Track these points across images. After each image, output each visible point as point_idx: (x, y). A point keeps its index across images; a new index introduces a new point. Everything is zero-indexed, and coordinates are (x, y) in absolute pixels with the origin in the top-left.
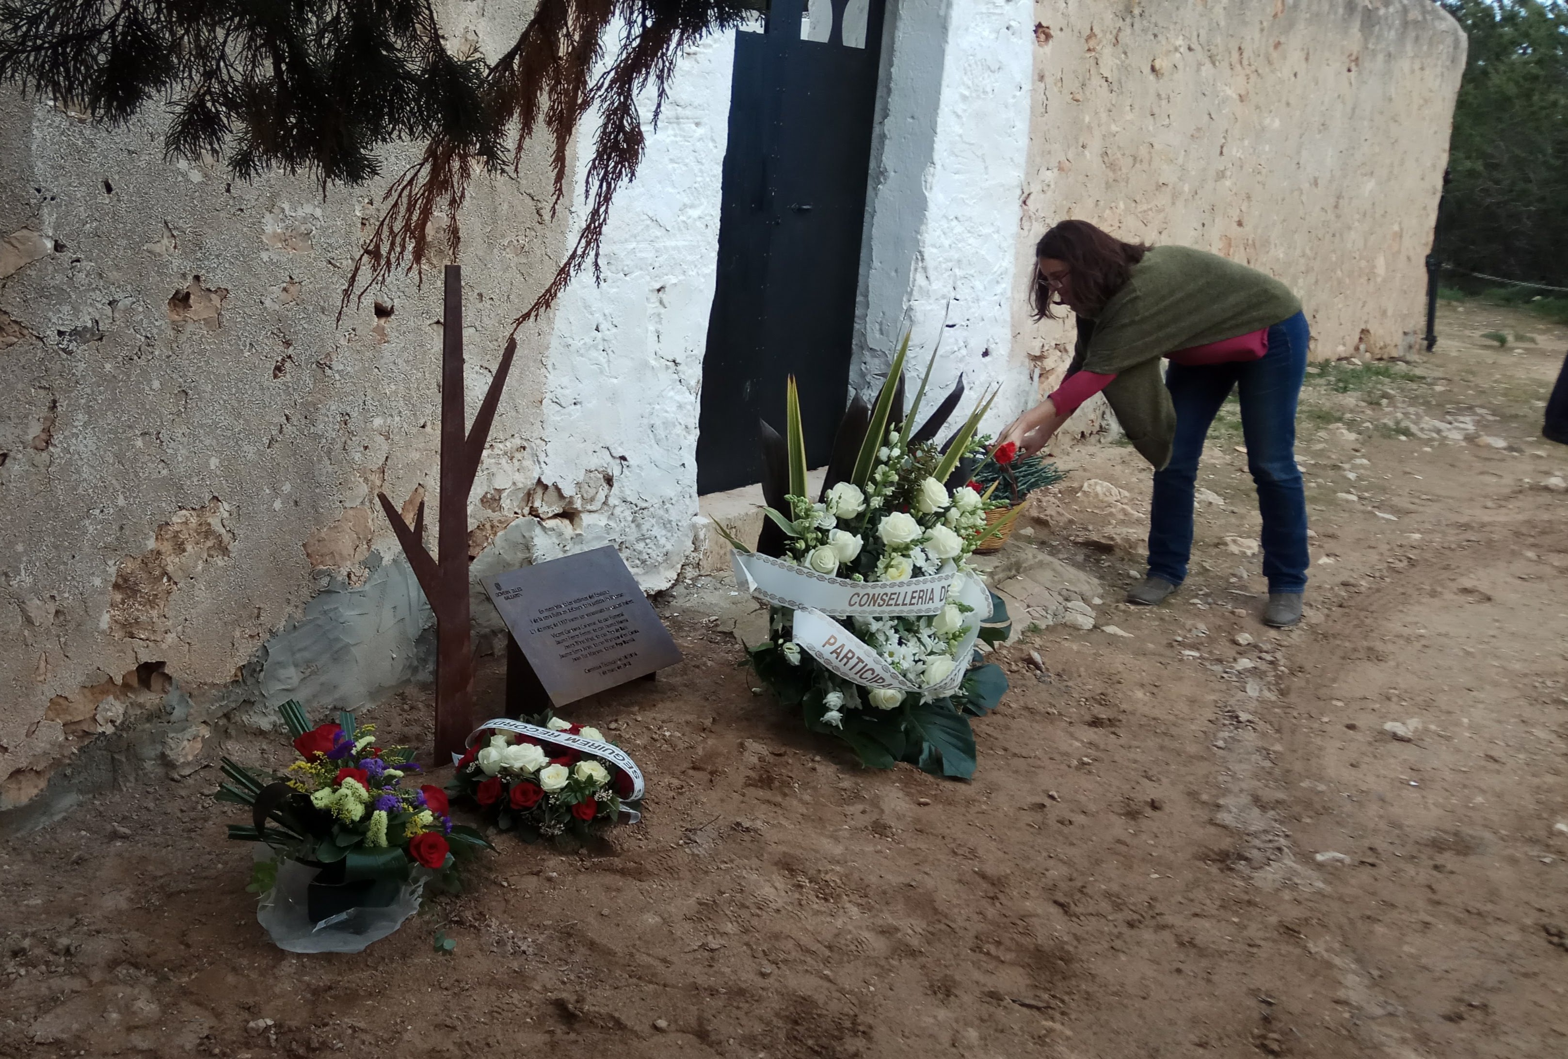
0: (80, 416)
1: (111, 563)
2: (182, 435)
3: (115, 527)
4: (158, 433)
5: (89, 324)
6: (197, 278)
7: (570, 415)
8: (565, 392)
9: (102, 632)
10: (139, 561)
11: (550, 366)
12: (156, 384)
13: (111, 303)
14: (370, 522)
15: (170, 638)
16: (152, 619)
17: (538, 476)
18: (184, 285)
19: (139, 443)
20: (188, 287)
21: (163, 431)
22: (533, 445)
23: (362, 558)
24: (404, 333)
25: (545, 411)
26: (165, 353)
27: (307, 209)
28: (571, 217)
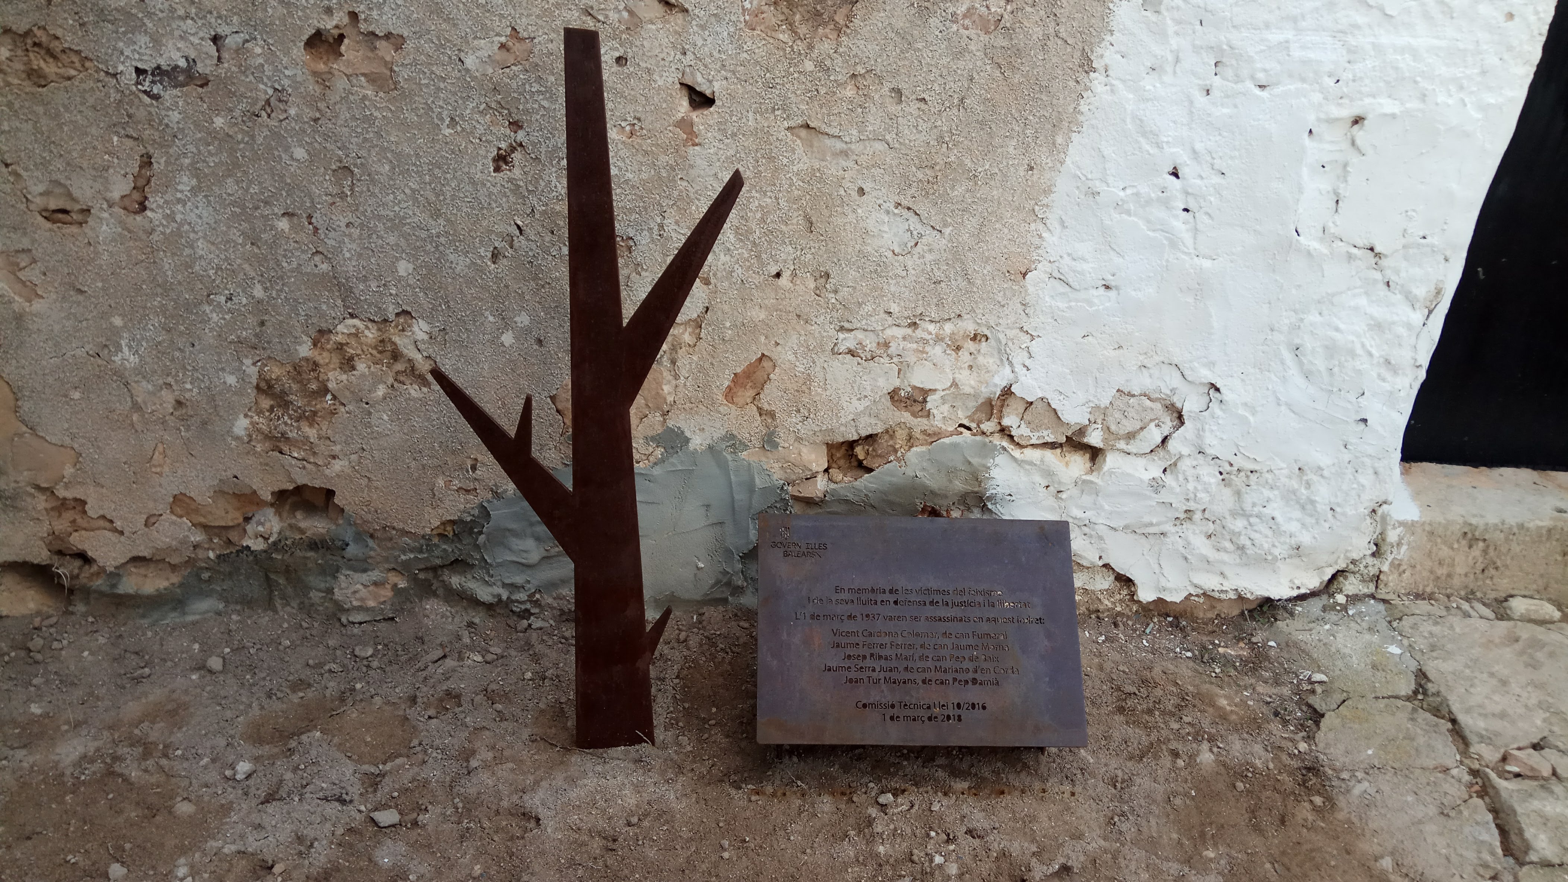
0: (185, 179)
1: (248, 362)
2: (347, 225)
3: (252, 320)
4: (310, 217)
5: (182, 63)
6: (354, 16)
7: (1090, 303)
8: (1079, 266)
9: (237, 438)
10: (289, 368)
11: (1053, 221)
12: (300, 153)
13: (216, 39)
14: (666, 388)
15: (338, 466)
16: (307, 438)
17: (1004, 384)
18: (328, 24)
19: (283, 224)
20: (337, 27)
21: (317, 215)
22: (1001, 336)
23: (651, 433)
24: (734, 135)
25: (1031, 289)
26: (309, 113)
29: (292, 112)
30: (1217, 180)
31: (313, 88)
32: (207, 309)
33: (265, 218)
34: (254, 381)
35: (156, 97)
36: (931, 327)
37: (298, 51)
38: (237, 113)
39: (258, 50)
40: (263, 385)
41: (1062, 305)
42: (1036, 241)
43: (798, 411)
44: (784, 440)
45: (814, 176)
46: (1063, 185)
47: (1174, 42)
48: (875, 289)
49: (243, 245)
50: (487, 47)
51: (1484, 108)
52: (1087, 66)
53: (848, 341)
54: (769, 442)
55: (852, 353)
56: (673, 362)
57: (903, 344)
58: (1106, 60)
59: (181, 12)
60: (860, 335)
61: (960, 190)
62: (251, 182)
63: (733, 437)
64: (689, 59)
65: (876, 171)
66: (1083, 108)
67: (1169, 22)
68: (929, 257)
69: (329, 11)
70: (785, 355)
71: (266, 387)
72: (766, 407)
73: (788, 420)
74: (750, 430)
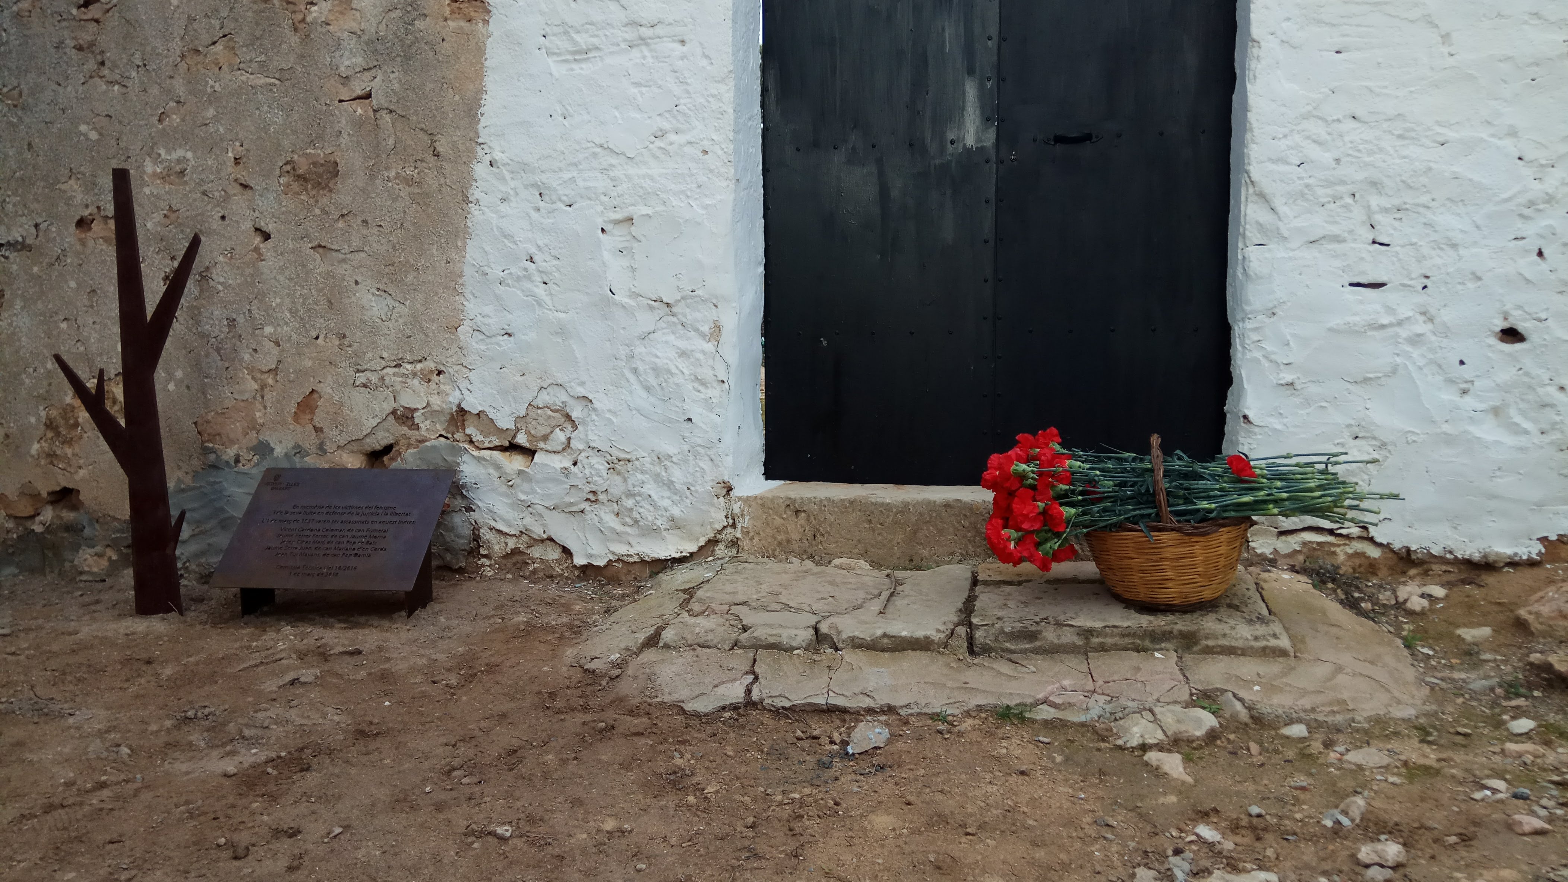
1: (42, 408)
2: (94, 323)
3: (45, 383)
4: (76, 320)
5: (20, 239)
6: (98, 208)
7: (500, 346)
8: (487, 321)
9: (33, 456)
10: (61, 411)
11: (469, 296)
12: (73, 284)
13: (36, 226)
14: (258, 414)
15: (82, 472)
16: (66, 454)
17: (457, 402)
18: (86, 213)
19: (64, 325)
20: (90, 214)
21: (79, 319)
22: (450, 370)
23: (250, 445)
24: (282, 254)
25: (462, 337)
26: (77, 261)
27: (180, 153)
28: (479, 149)
29: (69, 261)
30: (556, 262)
31: (79, 247)
32: (24, 376)
33: (56, 322)
34: (44, 421)
35: (6, 258)
36: (409, 366)
37: (72, 228)
38: (44, 264)
39: (54, 229)
40: (48, 422)
41: (483, 347)
42: (461, 307)
43: (337, 427)
44: (330, 447)
45: (329, 275)
46: (468, 271)
47: (512, 184)
48: (373, 343)
49: (44, 338)
50: (158, 217)
51: (705, 207)
52: (466, 200)
53: (361, 378)
54: (321, 449)
55: (365, 386)
56: (263, 397)
57: (393, 378)
58: (476, 196)
59: (20, 213)
60: (368, 374)
61: (410, 278)
62: (49, 302)
63: (299, 446)
64: (257, 214)
65: (362, 270)
66: (469, 224)
67: (505, 172)
68: (401, 321)
69: (87, 206)
70: (325, 389)
71: (50, 425)
72: (318, 425)
73: (331, 433)
74: (310, 441)
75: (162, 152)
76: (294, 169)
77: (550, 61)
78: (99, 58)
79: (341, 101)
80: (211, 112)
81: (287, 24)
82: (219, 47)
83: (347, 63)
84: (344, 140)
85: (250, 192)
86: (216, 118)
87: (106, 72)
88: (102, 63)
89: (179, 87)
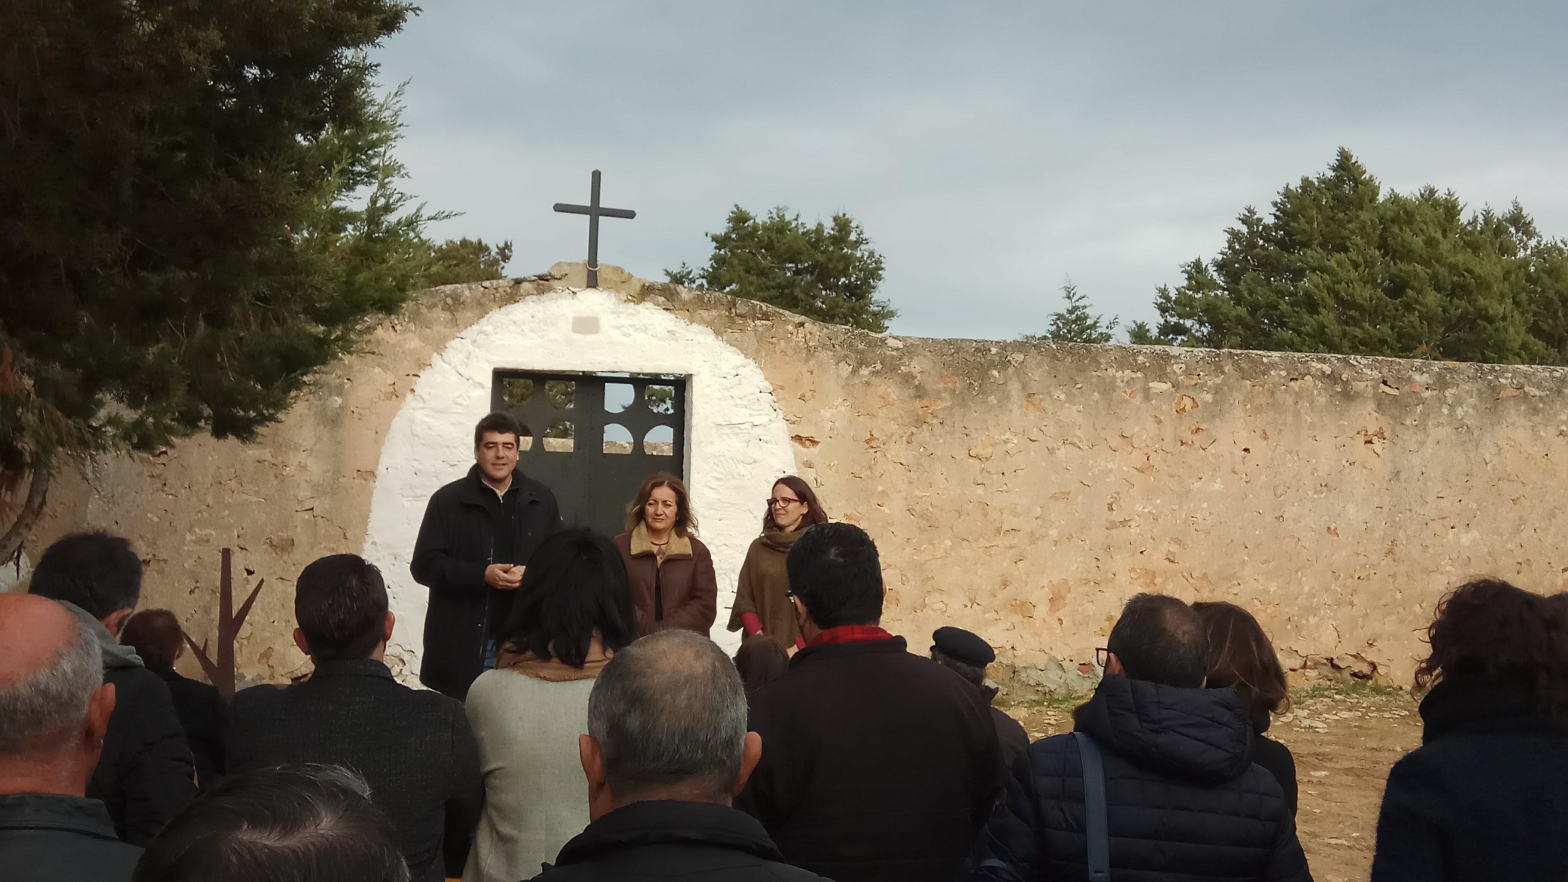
6: (155, 555)
14: (238, 660)
20: (150, 558)
27: (208, 531)
28: (366, 536)
44: (277, 675)
45: (284, 592)
50: (191, 561)
54: (272, 677)
56: (241, 651)
64: (247, 562)
69: (148, 554)
70: (277, 647)
72: (270, 664)
73: (279, 669)
74: (265, 671)
75: (197, 530)
76: (271, 542)
77: (403, 499)
78: (163, 482)
79: (297, 511)
80: (227, 512)
81: (272, 475)
82: (233, 482)
83: (302, 494)
84: (299, 529)
85: (245, 551)
86: (229, 515)
87: (166, 489)
88: (165, 484)
89: (210, 500)
